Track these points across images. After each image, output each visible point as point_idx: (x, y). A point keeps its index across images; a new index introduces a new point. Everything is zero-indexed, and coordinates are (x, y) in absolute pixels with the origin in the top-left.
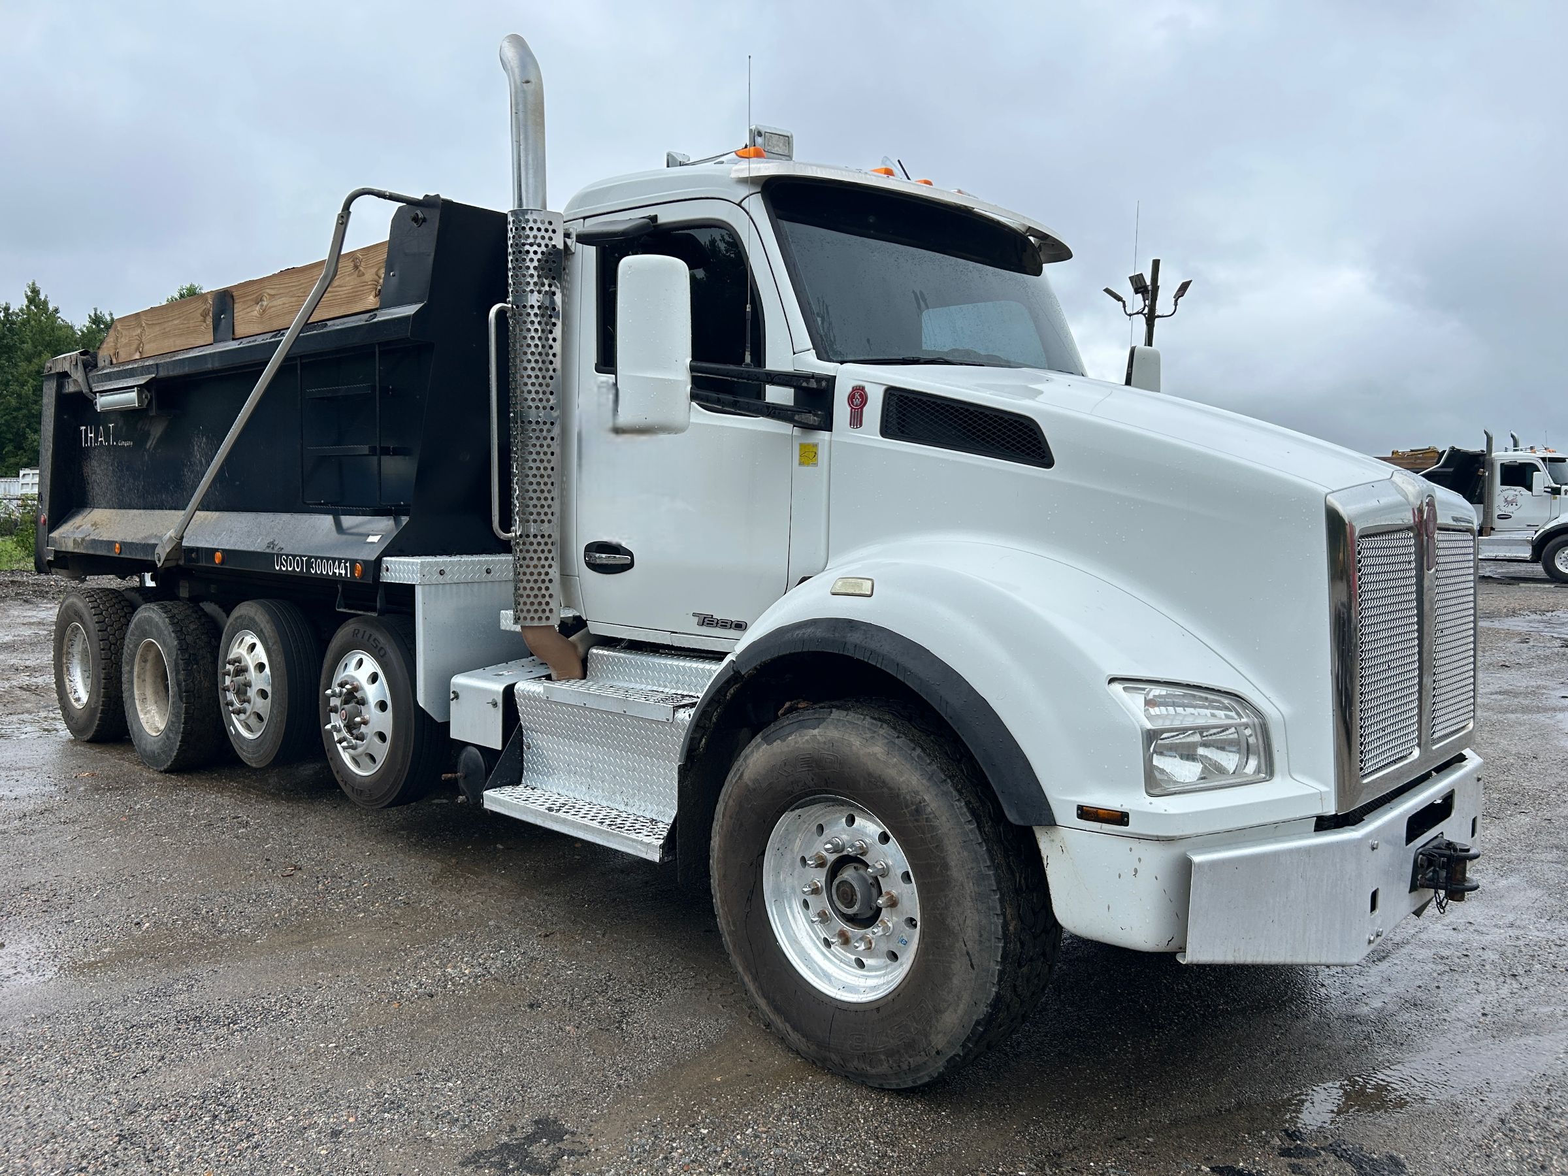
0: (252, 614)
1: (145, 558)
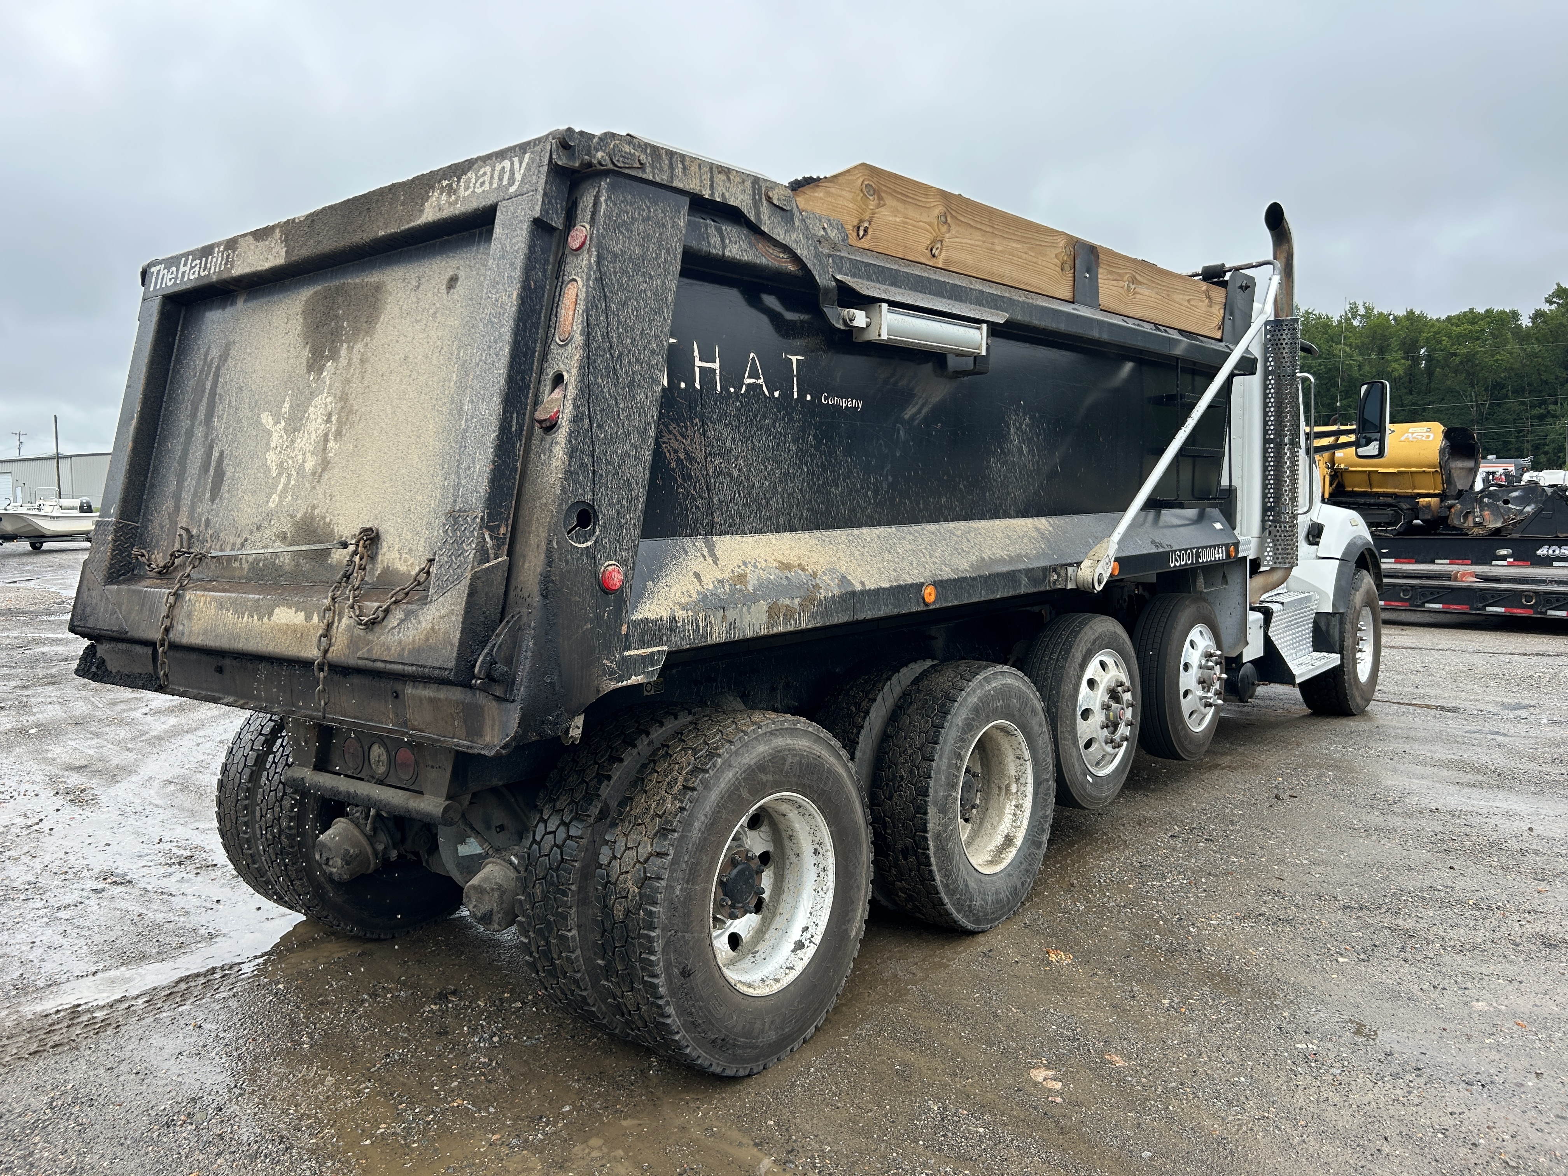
0: (1112, 629)
1: (991, 597)
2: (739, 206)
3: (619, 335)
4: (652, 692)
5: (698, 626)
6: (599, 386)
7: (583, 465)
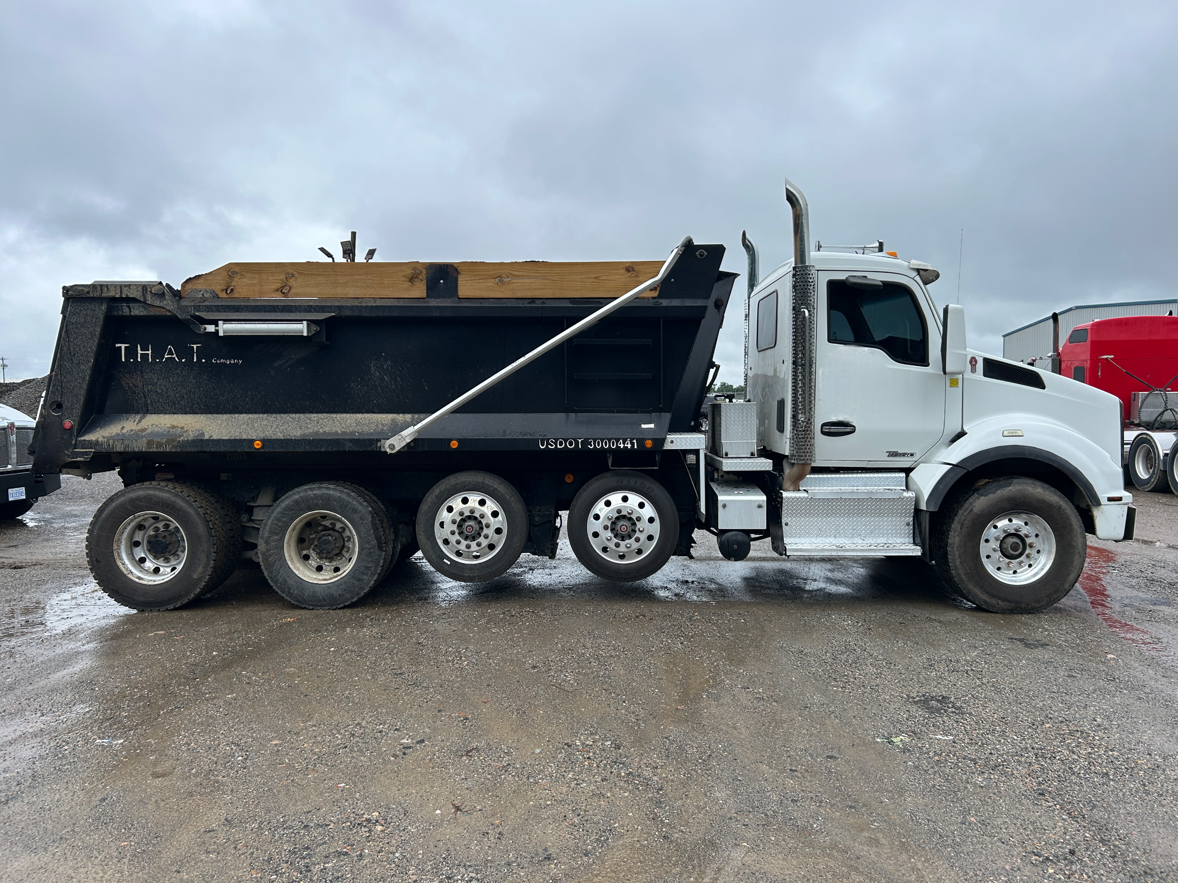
2: (135, 296)
3: (74, 348)
4: (225, 479)
5: (109, 445)
6: (65, 365)
7: (57, 390)
